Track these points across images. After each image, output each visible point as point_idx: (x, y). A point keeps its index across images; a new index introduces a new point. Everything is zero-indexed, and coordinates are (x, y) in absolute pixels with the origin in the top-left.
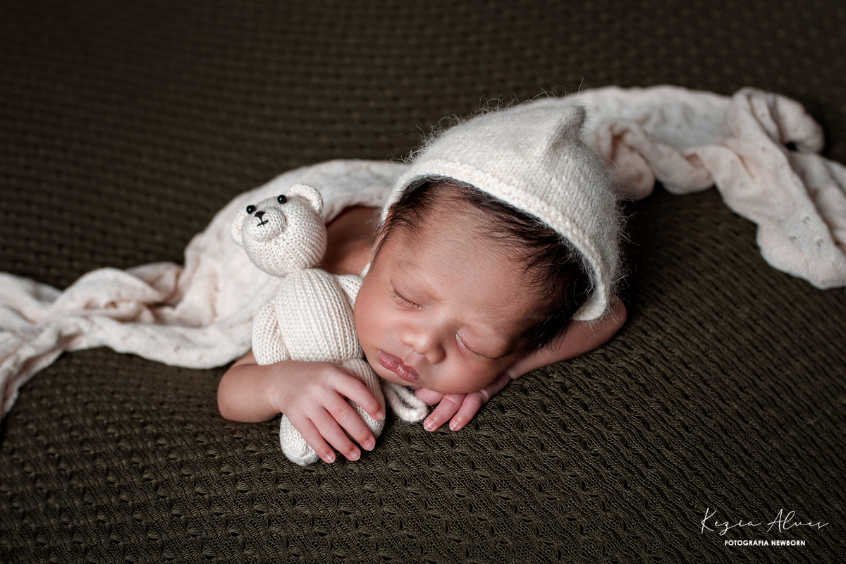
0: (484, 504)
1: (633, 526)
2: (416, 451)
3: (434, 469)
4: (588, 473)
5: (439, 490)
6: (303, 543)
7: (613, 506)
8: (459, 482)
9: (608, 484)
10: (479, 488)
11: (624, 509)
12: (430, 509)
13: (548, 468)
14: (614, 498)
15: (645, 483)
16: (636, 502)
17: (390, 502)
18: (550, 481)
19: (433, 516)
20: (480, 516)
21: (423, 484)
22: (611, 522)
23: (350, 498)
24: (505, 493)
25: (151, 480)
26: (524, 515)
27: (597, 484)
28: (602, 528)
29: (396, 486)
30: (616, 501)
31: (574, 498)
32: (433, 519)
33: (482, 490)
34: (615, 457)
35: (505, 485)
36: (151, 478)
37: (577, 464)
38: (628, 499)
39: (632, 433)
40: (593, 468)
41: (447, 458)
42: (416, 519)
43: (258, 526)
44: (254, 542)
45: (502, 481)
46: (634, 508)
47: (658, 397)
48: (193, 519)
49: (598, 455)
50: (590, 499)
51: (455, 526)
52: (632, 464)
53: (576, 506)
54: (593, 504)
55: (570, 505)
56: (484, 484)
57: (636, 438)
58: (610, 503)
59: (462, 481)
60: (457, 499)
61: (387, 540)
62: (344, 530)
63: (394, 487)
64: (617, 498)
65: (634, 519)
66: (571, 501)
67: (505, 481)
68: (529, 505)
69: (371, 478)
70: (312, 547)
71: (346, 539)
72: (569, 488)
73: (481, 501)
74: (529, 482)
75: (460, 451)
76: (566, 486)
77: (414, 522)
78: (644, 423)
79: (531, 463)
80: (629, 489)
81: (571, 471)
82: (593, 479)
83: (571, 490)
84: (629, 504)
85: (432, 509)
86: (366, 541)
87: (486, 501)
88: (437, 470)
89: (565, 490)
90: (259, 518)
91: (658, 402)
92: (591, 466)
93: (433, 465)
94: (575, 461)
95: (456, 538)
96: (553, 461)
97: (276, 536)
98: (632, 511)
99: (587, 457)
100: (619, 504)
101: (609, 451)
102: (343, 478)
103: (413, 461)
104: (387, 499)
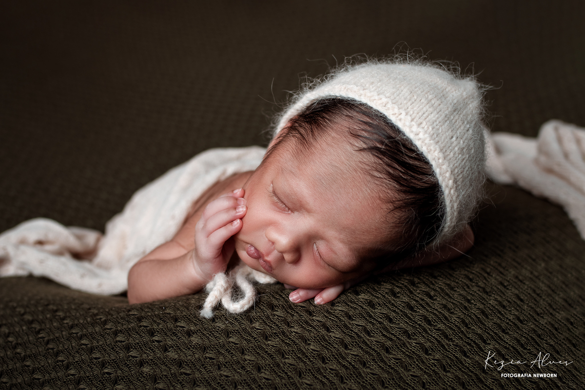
0: (336, 358)
1: (471, 385)
2: (277, 316)
3: (293, 330)
4: (431, 342)
5: (296, 345)
6: (169, 380)
7: (453, 368)
8: (314, 340)
9: (449, 351)
10: (332, 345)
11: (462, 371)
12: (286, 358)
13: (395, 336)
14: (454, 363)
15: (483, 354)
16: (474, 368)
17: (251, 352)
18: (396, 345)
19: (288, 364)
20: (331, 367)
21: (282, 340)
22: (451, 381)
23: (215, 348)
24: (355, 351)
25: (44, 338)
26: (371, 369)
27: (439, 351)
28: (442, 384)
29: (258, 340)
30: (456, 365)
31: (417, 360)
32: (288, 366)
33: (334, 347)
34: (456, 333)
35: (355, 345)
36: (44, 336)
37: (422, 335)
38: (467, 365)
39: (472, 318)
40: (436, 339)
41: (305, 322)
42: (273, 365)
43: (130, 367)
44: (126, 379)
45: (353, 342)
46: (472, 372)
47: (496, 297)
48: (74, 363)
49: (440, 330)
50: (433, 361)
51: (308, 373)
52: (471, 340)
53: (419, 366)
54: (435, 365)
55: (414, 365)
56: (336, 343)
57: (475, 322)
58: (450, 366)
59: (318, 340)
60: (312, 352)
61: (245, 380)
62: (207, 372)
63: (256, 341)
64: (457, 363)
65: (473, 380)
66: (414, 362)
67: (356, 342)
68: (376, 362)
69: (236, 333)
70: (177, 384)
71: (209, 378)
72: (413, 352)
73: (333, 355)
74: (378, 345)
75: (317, 318)
76: (411, 350)
77: (271, 367)
78: (483, 312)
79: (380, 331)
80: (468, 357)
81: (416, 339)
82: (436, 347)
83: (415, 354)
84: (468, 368)
85: (289, 358)
86: (226, 380)
87: (338, 356)
88: (296, 331)
89: (410, 353)
90: (133, 361)
91: (496, 300)
92: (434, 337)
93: (292, 327)
94: (420, 333)
95: (308, 382)
96: (400, 331)
97: (146, 375)
98: (470, 374)
99: (430, 330)
100: (458, 367)
101: (451, 328)
102: (211, 332)
103: (275, 323)
104: (248, 349)
